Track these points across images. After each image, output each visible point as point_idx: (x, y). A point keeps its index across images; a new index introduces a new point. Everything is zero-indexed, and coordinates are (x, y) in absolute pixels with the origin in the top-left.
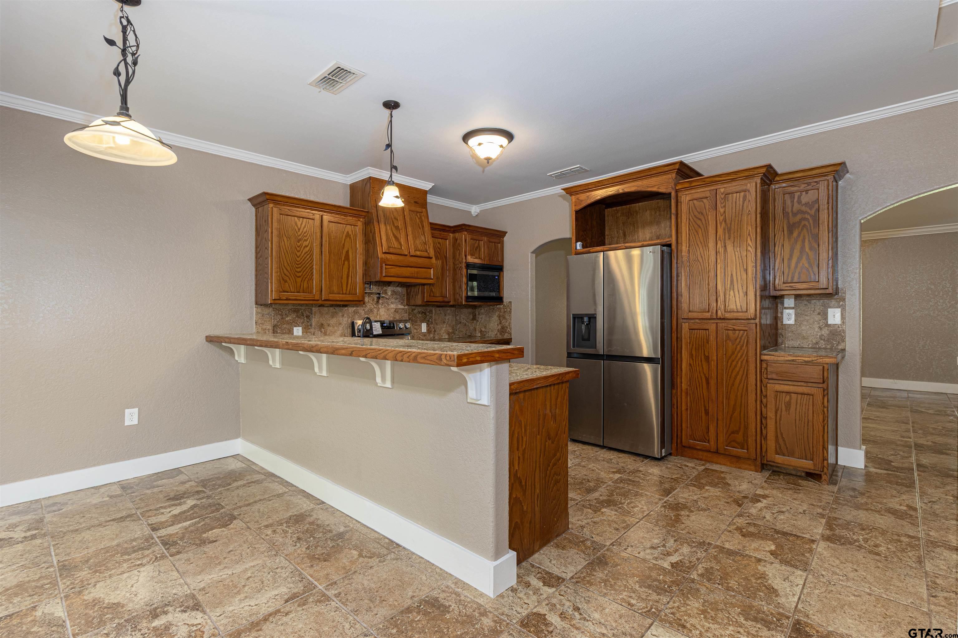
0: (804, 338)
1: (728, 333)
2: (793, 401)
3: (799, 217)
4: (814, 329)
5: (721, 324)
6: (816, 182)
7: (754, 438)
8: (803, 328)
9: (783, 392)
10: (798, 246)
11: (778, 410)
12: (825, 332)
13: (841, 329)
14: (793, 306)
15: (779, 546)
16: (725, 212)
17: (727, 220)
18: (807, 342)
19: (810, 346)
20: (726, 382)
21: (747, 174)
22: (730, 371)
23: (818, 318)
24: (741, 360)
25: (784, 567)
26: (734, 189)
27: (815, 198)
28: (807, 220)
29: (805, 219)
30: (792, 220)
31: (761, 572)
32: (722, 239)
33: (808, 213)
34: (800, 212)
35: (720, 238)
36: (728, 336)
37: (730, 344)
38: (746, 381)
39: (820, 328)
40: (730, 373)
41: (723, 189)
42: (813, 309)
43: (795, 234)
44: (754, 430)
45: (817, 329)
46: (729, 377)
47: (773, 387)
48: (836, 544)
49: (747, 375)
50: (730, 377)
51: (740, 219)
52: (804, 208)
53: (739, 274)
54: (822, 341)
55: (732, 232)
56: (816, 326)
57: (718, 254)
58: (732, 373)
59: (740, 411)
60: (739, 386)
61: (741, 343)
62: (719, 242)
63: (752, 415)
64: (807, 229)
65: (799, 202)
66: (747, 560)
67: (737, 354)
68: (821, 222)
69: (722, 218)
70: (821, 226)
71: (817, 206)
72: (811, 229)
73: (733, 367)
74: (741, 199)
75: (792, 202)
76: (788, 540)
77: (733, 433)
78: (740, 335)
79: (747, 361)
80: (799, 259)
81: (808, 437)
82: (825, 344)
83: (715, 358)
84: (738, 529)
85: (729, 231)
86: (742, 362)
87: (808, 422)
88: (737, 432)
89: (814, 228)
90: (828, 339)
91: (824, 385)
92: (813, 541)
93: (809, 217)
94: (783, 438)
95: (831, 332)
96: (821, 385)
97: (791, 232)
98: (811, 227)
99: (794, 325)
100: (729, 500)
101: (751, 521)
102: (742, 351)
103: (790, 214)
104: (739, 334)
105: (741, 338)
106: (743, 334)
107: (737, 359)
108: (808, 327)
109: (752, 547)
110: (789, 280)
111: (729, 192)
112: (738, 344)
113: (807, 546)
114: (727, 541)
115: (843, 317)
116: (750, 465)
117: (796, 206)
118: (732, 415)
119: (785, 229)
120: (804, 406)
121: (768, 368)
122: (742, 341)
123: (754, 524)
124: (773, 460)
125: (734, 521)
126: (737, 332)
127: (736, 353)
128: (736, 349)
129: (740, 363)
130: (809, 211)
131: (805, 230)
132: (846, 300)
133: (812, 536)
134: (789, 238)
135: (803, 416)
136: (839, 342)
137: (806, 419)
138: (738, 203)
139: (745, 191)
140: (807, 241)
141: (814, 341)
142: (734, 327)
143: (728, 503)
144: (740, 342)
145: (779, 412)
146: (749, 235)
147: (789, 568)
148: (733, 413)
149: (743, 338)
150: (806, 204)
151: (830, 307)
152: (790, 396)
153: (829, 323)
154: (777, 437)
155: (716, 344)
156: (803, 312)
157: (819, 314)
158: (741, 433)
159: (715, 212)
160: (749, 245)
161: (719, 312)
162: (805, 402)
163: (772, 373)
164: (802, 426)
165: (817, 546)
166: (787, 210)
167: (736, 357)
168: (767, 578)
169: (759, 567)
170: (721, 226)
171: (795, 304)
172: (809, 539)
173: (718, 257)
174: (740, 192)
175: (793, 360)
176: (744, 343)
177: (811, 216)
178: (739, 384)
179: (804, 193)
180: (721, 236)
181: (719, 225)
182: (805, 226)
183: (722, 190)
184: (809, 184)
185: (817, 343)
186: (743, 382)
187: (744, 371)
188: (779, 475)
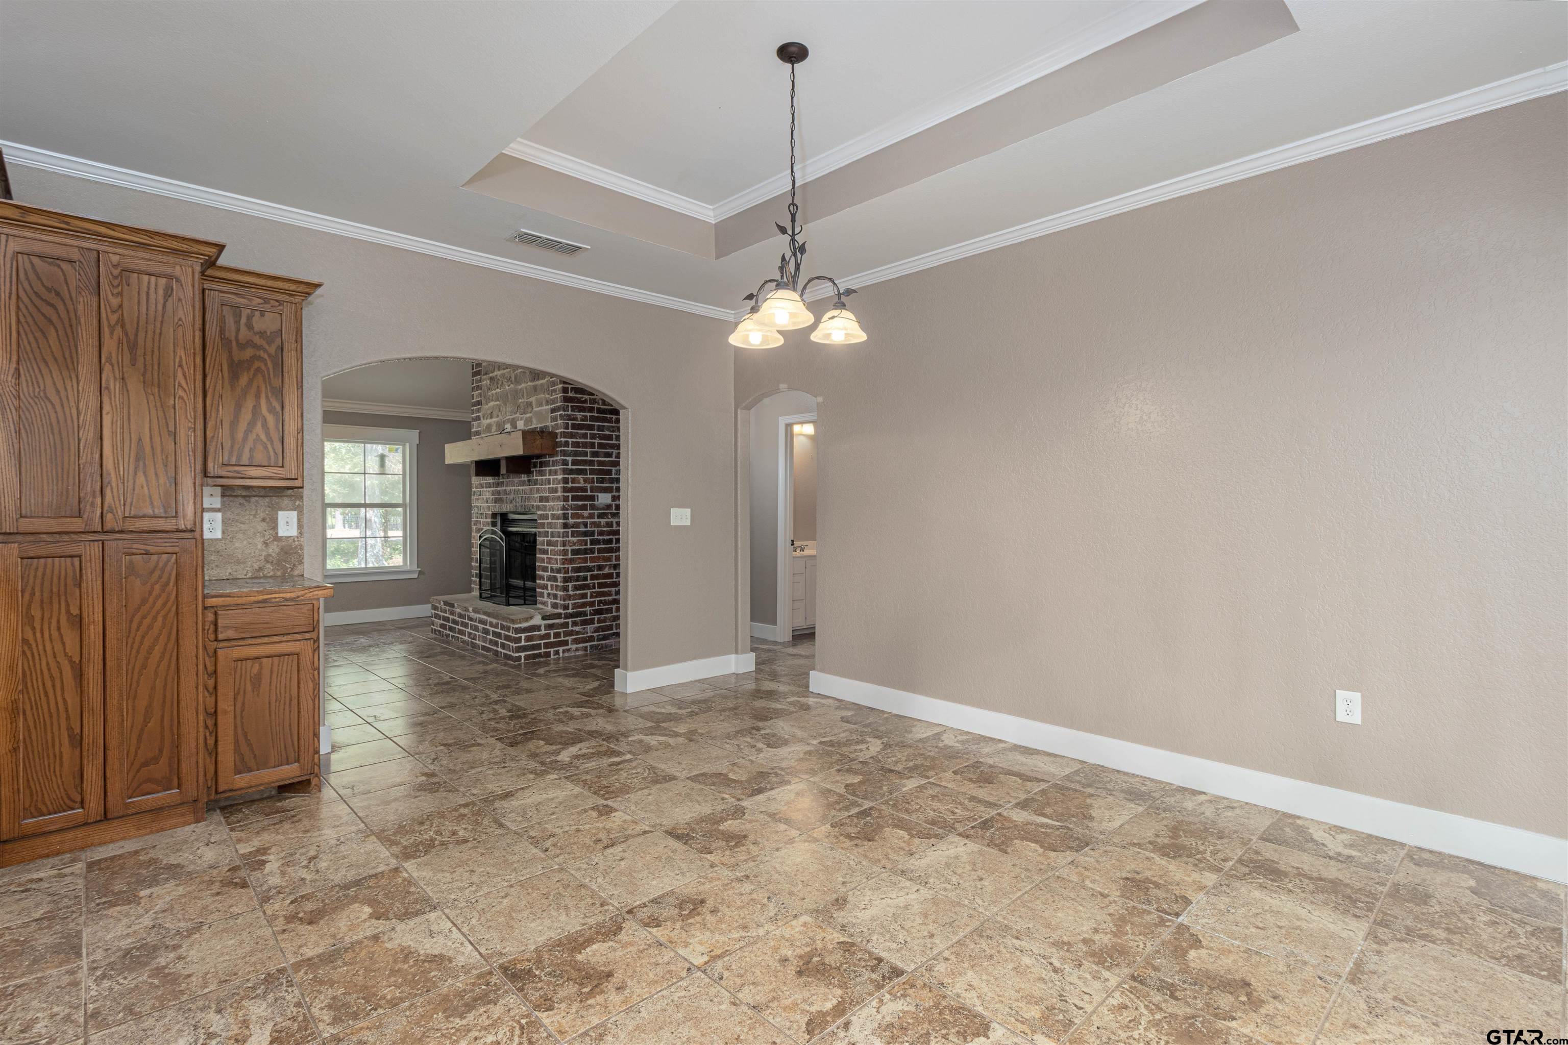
0: (238, 562)
1: (131, 562)
2: (266, 672)
3: (249, 353)
4: (256, 545)
5: (114, 544)
6: (277, 301)
7: (194, 759)
8: (237, 545)
9: (246, 659)
10: (249, 404)
11: (238, 693)
12: (274, 549)
13: (297, 543)
14: (219, 506)
15: (371, 902)
16: (121, 306)
17: (128, 326)
18: (243, 569)
19: (249, 575)
20: (128, 664)
21: (175, 244)
22: (138, 639)
23: (261, 526)
24: (163, 613)
25: (411, 923)
26: (143, 265)
27: (275, 327)
28: (263, 360)
29: (260, 358)
30: (237, 355)
31: (398, 950)
32: (114, 361)
33: (265, 351)
34: (250, 343)
35: (109, 359)
36: (131, 568)
37: (138, 583)
38: (175, 654)
39: (266, 544)
40: (136, 646)
41: (118, 257)
42: (253, 513)
43: (244, 380)
44: (193, 745)
45: (260, 546)
46: (134, 651)
47: (227, 654)
48: (420, 856)
49: (177, 640)
50: (138, 652)
51: (158, 331)
52: (257, 340)
53: (157, 439)
54: (268, 566)
55: (140, 352)
56: (259, 542)
57: (105, 392)
58: (141, 643)
59: (163, 716)
60: (158, 666)
61: (164, 579)
62: (107, 368)
63: (188, 715)
64: (264, 376)
65: (250, 326)
66: (361, 949)
67: (154, 603)
68: (285, 369)
69: (114, 318)
70: (286, 375)
71: (278, 341)
72: (269, 378)
73: (143, 628)
74: (161, 292)
75: (237, 323)
76: (369, 887)
77: (146, 764)
78: (161, 565)
79: (177, 613)
80: (252, 425)
81: (290, 725)
82: (273, 570)
83: (98, 617)
84: (290, 919)
85: (133, 347)
86: (165, 617)
87: (291, 700)
88: (155, 760)
89: (274, 376)
90: (278, 561)
91: (313, 635)
92: (396, 870)
93: (266, 356)
94: (247, 739)
95: (282, 549)
96: (308, 636)
97: (234, 377)
98: (269, 375)
99: (220, 540)
100: (216, 888)
101: (292, 897)
102: (164, 596)
103: (234, 343)
104: (158, 563)
105: (163, 570)
106: (168, 561)
107: (154, 612)
108: (245, 542)
109: (344, 929)
110: (233, 461)
111: (132, 266)
112: (157, 582)
113: (400, 880)
114: (300, 947)
115: (300, 526)
116: (183, 815)
117: (244, 333)
118: (142, 730)
119: (225, 367)
120: (284, 675)
121: (220, 621)
122: (165, 576)
123: (302, 897)
124: (231, 787)
125: (269, 912)
126: (155, 557)
127: (151, 600)
128: (150, 593)
129: (160, 619)
130: (267, 347)
131: (260, 376)
132: (304, 498)
133: (387, 865)
134: (233, 387)
135: (283, 692)
136: (294, 565)
137: (287, 695)
138: (152, 296)
139: (170, 277)
140: (263, 395)
141: (256, 566)
142: (149, 548)
143: (218, 894)
144: (160, 577)
145: (240, 698)
146: (180, 366)
147: (418, 920)
148: (146, 722)
149: (168, 569)
150: (262, 334)
151: (282, 509)
152: (261, 664)
153: (280, 534)
154: (237, 742)
155: (100, 588)
156: (237, 518)
157: (264, 520)
158: (164, 761)
159: (95, 299)
160: (180, 385)
161: (109, 517)
162: (285, 668)
163: (227, 628)
164: (282, 710)
165: (408, 872)
166: (227, 334)
167: (152, 608)
168: (413, 950)
169: (389, 945)
170: (112, 333)
171: (223, 503)
172: (390, 871)
173: (106, 399)
174: (158, 276)
175: (265, 601)
176: (169, 579)
177: (270, 355)
178: (159, 662)
179: (257, 313)
180: (114, 355)
181: (106, 331)
182: (258, 370)
183: (115, 259)
184: (266, 301)
185: (260, 569)
186: (167, 656)
187: (170, 634)
188: (240, 811)
